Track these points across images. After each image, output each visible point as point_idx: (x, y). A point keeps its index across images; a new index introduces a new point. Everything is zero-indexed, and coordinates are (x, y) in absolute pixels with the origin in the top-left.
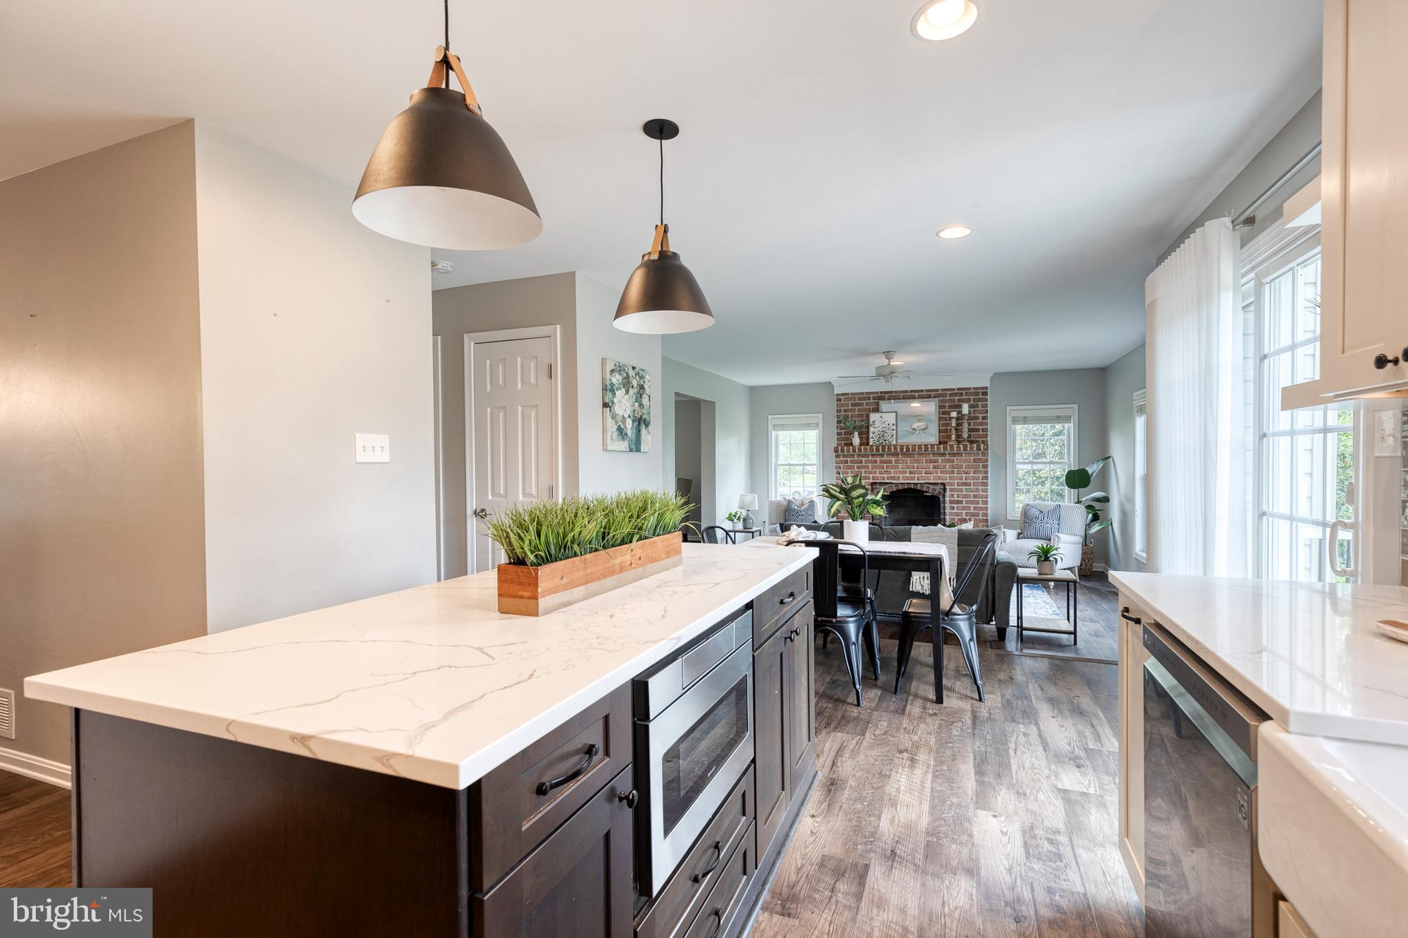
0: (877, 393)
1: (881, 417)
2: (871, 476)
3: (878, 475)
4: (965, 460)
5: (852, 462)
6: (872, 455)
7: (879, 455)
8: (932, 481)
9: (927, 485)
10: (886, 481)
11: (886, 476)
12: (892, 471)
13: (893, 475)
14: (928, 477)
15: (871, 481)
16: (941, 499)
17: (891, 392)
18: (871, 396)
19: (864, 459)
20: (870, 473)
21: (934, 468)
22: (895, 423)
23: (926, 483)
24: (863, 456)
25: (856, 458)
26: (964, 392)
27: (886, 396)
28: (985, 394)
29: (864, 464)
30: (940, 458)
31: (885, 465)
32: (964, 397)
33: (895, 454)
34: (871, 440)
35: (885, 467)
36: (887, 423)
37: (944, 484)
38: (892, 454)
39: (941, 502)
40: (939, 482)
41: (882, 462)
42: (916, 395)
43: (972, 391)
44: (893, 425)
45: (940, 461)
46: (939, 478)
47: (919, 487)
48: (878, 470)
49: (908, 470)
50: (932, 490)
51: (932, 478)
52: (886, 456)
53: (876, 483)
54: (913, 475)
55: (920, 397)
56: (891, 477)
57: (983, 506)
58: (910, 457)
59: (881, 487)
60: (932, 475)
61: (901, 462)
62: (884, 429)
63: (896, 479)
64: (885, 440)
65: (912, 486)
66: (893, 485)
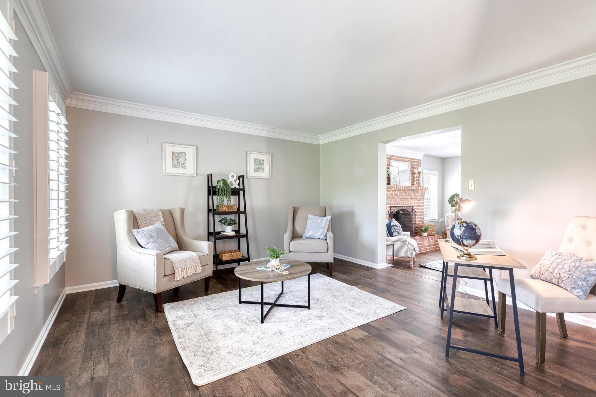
0: (390, 155)
1: (393, 169)
3: (392, 202)
4: (419, 195)
6: (392, 190)
7: (394, 191)
8: (409, 205)
9: (408, 207)
10: (395, 205)
11: (395, 202)
12: (397, 200)
13: (397, 202)
15: (390, 205)
16: (412, 214)
18: (388, 157)
20: (390, 201)
21: (411, 198)
22: (398, 173)
24: (389, 191)
26: (415, 161)
27: (392, 158)
28: (420, 163)
30: (412, 193)
32: (415, 163)
33: (400, 190)
34: (392, 182)
35: (395, 197)
36: (395, 173)
37: (413, 206)
39: (412, 215)
40: (411, 205)
41: (395, 195)
42: (402, 159)
43: (417, 161)
45: (412, 195)
46: (411, 203)
47: (405, 208)
48: (393, 199)
49: (402, 199)
50: (409, 210)
51: (409, 203)
52: (397, 191)
53: (392, 206)
54: (404, 202)
55: (403, 161)
56: (397, 203)
57: (423, 216)
58: (404, 192)
59: (393, 209)
60: (409, 202)
61: (401, 195)
62: (395, 176)
63: (398, 204)
64: (396, 183)
65: (403, 208)
66: (398, 207)
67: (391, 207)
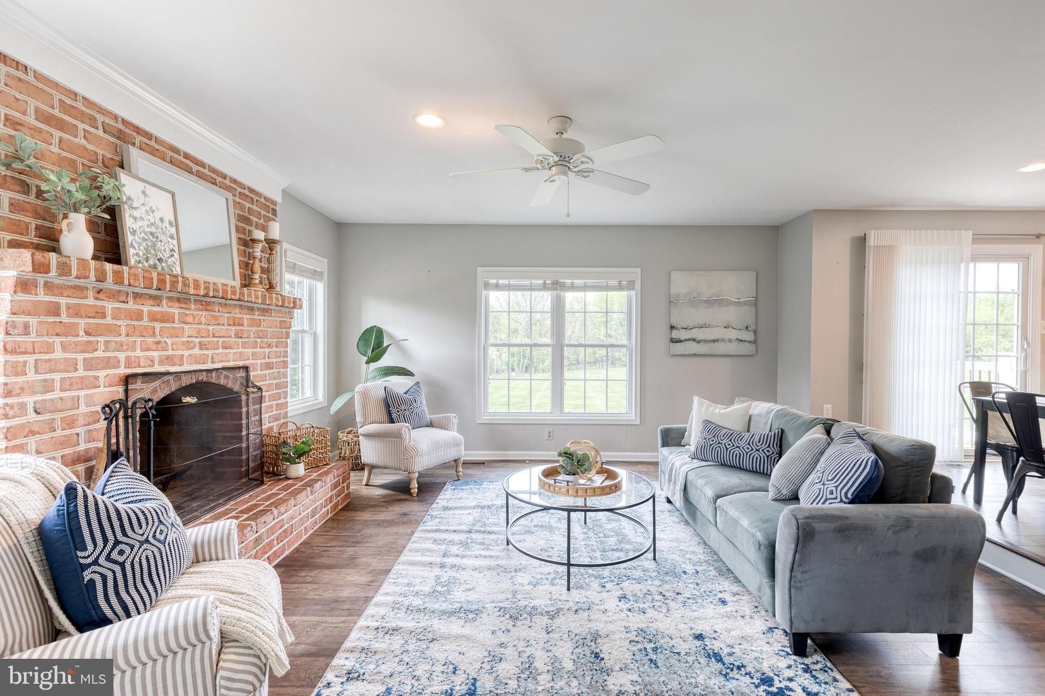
0: (116, 117)
1: (144, 192)
2: (122, 356)
3: (138, 353)
4: (269, 323)
5: (76, 312)
6: (136, 296)
7: (151, 297)
8: (230, 364)
9: (224, 372)
10: (158, 368)
11: (156, 354)
12: (169, 341)
13: (170, 352)
14: (227, 354)
15: (123, 371)
16: (244, 398)
17: (149, 136)
18: (100, 118)
19: (109, 306)
20: (120, 347)
21: (238, 336)
22: (173, 220)
23: (224, 369)
24: (113, 296)
25: (90, 301)
26: (256, 198)
27: (138, 139)
28: (273, 211)
29: (109, 320)
30: (245, 316)
31: (158, 326)
32: (254, 207)
33: (182, 299)
34: (132, 251)
35: (157, 331)
36: (157, 215)
37: (246, 369)
38: (178, 300)
39: (243, 403)
40: (241, 364)
41: (153, 318)
42: (195, 168)
43: (262, 200)
44: (171, 224)
45: (246, 322)
46: (241, 356)
47: (213, 378)
48: (139, 340)
49: (197, 340)
50: (233, 383)
51: (231, 356)
52: (164, 302)
53: (135, 376)
54: (205, 352)
55: (200, 175)
56: (168, 358)
57: (284, 401)
58: (206, 310)
59: (144, 386)
60: (232, 351)
61: (190, 319)
62: (153, 230)
63: (177, 361)
64: (160, 260)
65: (203, 377)
66: (171, 377)
67: (127, 380)
